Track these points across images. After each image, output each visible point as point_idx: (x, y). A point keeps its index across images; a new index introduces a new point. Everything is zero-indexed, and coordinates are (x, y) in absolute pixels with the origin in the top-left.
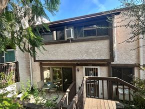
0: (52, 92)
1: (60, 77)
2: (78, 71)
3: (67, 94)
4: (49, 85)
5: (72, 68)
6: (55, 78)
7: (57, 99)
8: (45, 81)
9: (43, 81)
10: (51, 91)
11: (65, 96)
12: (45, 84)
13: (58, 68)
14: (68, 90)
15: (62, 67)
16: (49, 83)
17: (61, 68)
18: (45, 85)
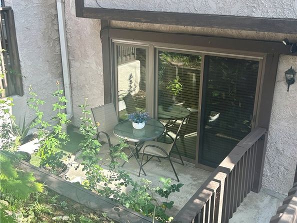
0: (149, 158)
1: (187, 97)
2: (290, 82)
3: (221, 176)
4: (138, 126)
5: (257, 62)
6: (164, 99)
7: (176, 188)
8: (122, 106)
9: (116, 106)
10: (149, 150)
11: (214, 185)
12: (121, 121)
13: (180, 55)
14: (227, 163)
15: (202, 52)
16: (139, 119)
17: (193, 58)
18: (123, 123)
